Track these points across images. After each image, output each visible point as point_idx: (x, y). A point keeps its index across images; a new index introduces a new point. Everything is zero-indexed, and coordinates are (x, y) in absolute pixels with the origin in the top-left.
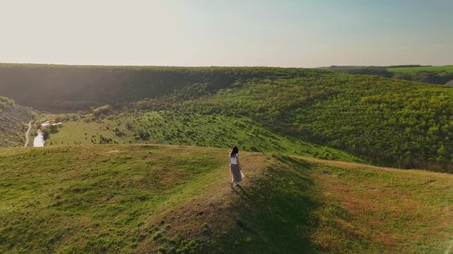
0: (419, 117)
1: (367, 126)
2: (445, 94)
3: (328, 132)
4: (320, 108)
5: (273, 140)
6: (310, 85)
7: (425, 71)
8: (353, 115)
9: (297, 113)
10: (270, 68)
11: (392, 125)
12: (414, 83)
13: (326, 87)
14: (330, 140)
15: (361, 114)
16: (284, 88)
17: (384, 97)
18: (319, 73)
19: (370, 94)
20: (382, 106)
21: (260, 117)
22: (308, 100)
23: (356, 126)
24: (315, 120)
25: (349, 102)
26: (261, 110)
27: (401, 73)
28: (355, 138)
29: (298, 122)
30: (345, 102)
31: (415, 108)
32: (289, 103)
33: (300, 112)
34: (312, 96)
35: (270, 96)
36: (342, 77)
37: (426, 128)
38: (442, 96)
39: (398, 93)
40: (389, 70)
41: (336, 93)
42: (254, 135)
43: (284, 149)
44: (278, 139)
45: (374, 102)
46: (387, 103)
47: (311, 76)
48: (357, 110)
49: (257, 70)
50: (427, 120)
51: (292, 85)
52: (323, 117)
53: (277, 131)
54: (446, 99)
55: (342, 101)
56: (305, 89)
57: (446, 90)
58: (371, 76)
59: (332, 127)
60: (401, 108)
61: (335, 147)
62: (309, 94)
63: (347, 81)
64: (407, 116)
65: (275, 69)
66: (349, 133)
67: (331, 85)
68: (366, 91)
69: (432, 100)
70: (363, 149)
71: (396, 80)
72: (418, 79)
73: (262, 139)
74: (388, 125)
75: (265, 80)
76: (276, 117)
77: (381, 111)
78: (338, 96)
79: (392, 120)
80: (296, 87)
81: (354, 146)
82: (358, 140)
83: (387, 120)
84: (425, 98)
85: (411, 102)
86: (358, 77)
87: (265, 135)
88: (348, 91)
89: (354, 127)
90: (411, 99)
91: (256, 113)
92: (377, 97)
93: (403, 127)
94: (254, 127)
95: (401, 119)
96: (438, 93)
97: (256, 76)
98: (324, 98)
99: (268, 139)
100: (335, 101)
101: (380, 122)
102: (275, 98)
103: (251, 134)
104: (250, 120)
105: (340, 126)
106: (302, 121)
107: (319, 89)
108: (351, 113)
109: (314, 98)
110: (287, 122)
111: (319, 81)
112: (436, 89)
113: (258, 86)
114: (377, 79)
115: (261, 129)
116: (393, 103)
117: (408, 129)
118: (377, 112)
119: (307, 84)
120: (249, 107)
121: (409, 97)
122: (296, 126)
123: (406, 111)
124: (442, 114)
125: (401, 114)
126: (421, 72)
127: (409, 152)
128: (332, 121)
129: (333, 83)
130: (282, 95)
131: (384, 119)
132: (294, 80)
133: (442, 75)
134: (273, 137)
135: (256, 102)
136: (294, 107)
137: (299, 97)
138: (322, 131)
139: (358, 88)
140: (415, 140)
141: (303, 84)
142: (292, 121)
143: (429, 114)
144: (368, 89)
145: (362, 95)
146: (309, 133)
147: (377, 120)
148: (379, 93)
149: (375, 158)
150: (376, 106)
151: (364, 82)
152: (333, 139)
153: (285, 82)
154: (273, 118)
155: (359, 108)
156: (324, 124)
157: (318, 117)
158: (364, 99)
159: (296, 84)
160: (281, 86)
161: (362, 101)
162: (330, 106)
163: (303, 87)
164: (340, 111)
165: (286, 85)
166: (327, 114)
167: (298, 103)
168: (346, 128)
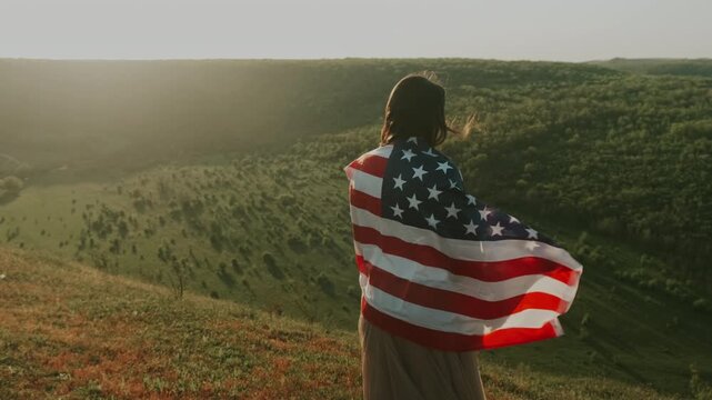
1: (680, 187)
4: (576, 147)
6: (561, 97)
8: (651, 163)
9: (526, 157)
10: (473, 62)
13: (594, 102)
14: (595, 217)
15: (668, 161)
16: (502, 104)
19: (692, 117)
22: (552, 129)
23: (654, 186)
24: (566, 173)
25: (642, 133)
28: (651, 215)
29: (527, 179)
32: (509, 138)
33: (531, 156)
34: (560, 120)
41: (617, 115)
45: (697, 134)
47: (563, 78)
48: (660, 152)
49: (445, 64)
51: (518, 97)
52: (584, 168)
55: (628, 131)
56: (548, 107)
58: (698, 79)
59: (601, 191)
62: (555, 117)
63: (642, 89)
65: (485, 63)
66: (638, 202)
67: (605, 98)
68: (683, 111)
70: (669, 239)
76: (479, 165)
78: (620, 120)
80: (529, 103)
81: (647, 232)
82: (657, 218)
86: (668, 79)
89: (649, 190)
92: (706, 124)
97: (441, 76)
98: (586, 125)
100: (612, 132)
101: (708, 180)
105: (618, 189)
106: (535, 176)
107: (578, 107)
108: (646, 158)
109: (566, 125)
110: (502, 179)
111: (579, 89)
114: (709, 85)
118: (704, 156)
119: (553, 95)
122: (521, 187)
128: (602, 176)
129: (610, 93)
130: (496, 119)
132: (527, 87)
136: (520, 144)
137: (531, 123)
138: (577, 198)
139: (667, 103)
141: (544, 96)
142: (514, 176)
144: (687, 106)
145: (673, 118)
146: (549, 202)
147: (703, 173)
150: (701, 143)
151: (679, 92)
152: (602, 217)
153: (505, 91)
154: (472, 169)
155: (663, 148)
156: (583, 182)
157: (573, 167)
158: (674, 128)
159: (528, 94)
160: (496, 99)
161: (672, 131)
162: (599, 142)
163: (543, 101)
164: (621, 153)
165: (506, 96)
166: (591, 160)
167: (528, 136)
168: (634, 191)
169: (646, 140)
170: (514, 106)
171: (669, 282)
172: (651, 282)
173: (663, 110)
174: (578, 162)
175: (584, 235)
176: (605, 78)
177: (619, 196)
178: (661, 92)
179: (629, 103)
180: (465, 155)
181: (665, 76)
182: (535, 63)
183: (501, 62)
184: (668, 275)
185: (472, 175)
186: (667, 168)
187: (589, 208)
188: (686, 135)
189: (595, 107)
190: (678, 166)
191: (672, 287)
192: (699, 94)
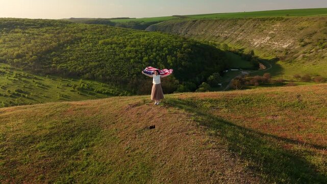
0: (136, 51)
1: (107, 61)
2: (147, 36)
3: (80, 68)
4: (70, 50)
5: (36, 81)
6: (59, 33)
7: (133, 22)
8: (96, 54)
9: (53, 56)
10: (18, 19)
11: (122, 59)
12: (129, 29)
13: (72, 34)
14: (83, 74)
15: (101, 53)
16: (36, 36)
17: (113, 40)
18: (63, 23)
19: (104, 38)
20: (113, 46)
21: (18, 62)
22: (59, 45)
23: (99, 61)
24: (69, 60)
25: (91, 44)
26: (18, 56)
27: (119, 23)
28: (100, 70)
29: (55, 64)
30: (88, 45)
31: (133, 46)
32: (44, 48)
33: (54, 55)
34: (61, 42)
35: (24, 44)
36: (82, 26)
37: (142, 58)
38: (146, 38)
39: (121, 36)
40: (112, 21)
41: (80, 39)
42: (17, 79)
43: (48, 86)
44: (41, 80)
45: (107, 44)
46: (116, 43)
47: (57, 26)
48: (98, 50)
49: (5, 21)
50: (141, 53)
51: (42, 34)
52: (75, 58)
53: (38, 73)
54: (148, 39)
55: (86, 44)
56: (55, 36)
57: (147, 33)
58: (102, 25)
59: (83, 65)
60: (125, 46)
61: (88, 79)
62: (59, 41)
63: (86, 29)
64: (130, 52)
65: (24, 20)
66: (95, 67)
67: (75, 33)
68: (101, 36)
69: (141, 40)
70: (108, 77)
71: (118, 28)
72: (130, 27)
73: (25, 81)
74: (120, 59)
75: (16, 30)
76: (34, 60)
77: (114, 49)
78: (82, 40)
79: (122, 55)
80: (47, 35)
81: (101, 76)
82: (103, 71)
83: (119, 55)
84: (137, 39)
85: (130, 42)
86: (93, 26)
87: (28, 77)
88: (89, 36)
89: (98, 63)
90: (129, 40)
91: (13, 59)
92: (109, 40)
93: (129, 59)
94: (15, 72)
95: (127, 54)
96: (144, 36)
97: (5, 26)
98: (71, 42)
99: (31, 81)
100: (80, 44)
101: (114, 58)
102: (29, 45)
103: (13, 78)
104: (9, 66)
105: (88, 63)
106: (58, 62)
107: (66, 36)
108: (94, 52)
109: (64, 43)
110: (45, 65)
111: (65, 29)
112: (142, 33)
113: (10, 35)
114: (106, 27)
115: (22, 73)
116: (120, 44)
117: (132, 60)
118: (111, 50)
119: (56, 32)
120: (6, 54)
121: (128, 39)
122: (54, 67)
123: (128, 48)
124: (148, 49)
125: (126, 51)
126: (131, 22)
127: (135, 75)
128: (81, 60)
129: (76, 31)
130: (36, 42)
131: (116, 55)
132: (44, 29)
133: (142, 24)
134: (35, 78)
135: (12, 49)
136: (49, 51)
137: (51, 43)
138: (75, 68)
139: (95, 34)
140: (137, 67)
141: (52, 33)
142: (50, 63)
143: (142, 49)
144: (101, 35)
145: (99, 39)
146: (66, 71)
148: (109, 37)
149: (116, 82)
150: (109, 46)
151: (98, 30)
152: (86, 73)
153: (36, 31)
154: (32, 62)
155: (98, 49)
156: (76, 63)
157: (71, 58)
158: (100, 42)
159: (45, 32)
160: (33, 34)
161: (100, 43)
162: (77, 48)
163: (53, 35)
164: (86, 52)
165: (37, 33)
166: (76, 55)
167: (51, 48)
168: (93, 64)
169: (93, 47)
170: (41, 37)
171: (111, 90)
172: (106, 91)
173: (95, 36)
174: (72, 56)
175: (81, 80)
176: (71, 25)
177: (89, 66)
178: (93, 30)
179: (83, 34)
180: (27, 57)
181: (92, 24)
182: (44, 20)
183: (30, 19)
184: (110, 88)
185: (33, 64)
186: (101, 55)
187: (80, 71)
188: (104, 44)
189: (72, 36)
190: (104, 54)
191: (113, 91)
192: (104, 30)
